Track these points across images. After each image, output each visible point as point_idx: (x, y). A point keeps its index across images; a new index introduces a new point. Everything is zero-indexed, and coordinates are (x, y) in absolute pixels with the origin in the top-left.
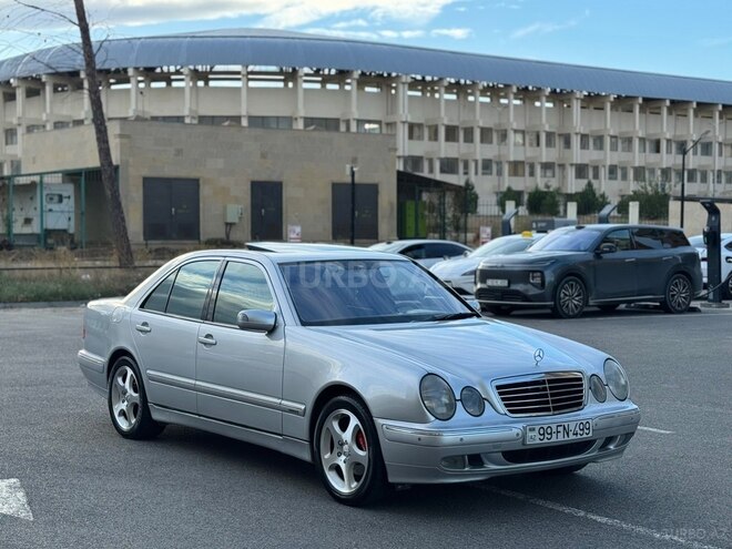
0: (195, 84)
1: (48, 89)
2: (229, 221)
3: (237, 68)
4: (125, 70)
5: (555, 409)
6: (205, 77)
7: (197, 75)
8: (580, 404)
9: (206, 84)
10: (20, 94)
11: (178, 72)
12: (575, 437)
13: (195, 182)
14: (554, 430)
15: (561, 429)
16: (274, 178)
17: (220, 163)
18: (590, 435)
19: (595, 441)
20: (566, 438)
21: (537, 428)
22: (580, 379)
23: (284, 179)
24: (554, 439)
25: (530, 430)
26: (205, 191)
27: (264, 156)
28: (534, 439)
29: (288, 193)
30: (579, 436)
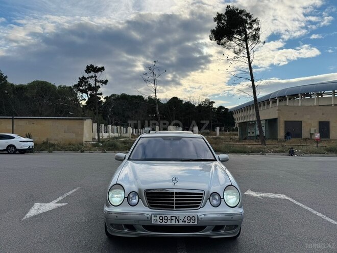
0: (318, 97)
1: (278, 101)
2: (311, 133)
3: (331, 91)
4: (298, 94)
5: (176, 207)
6: (321, 95)
7: (318, 94)
8: (198, 206)
9: (322, 96)
10: (271, 103)
11: (313, 94)
12: (184, 223)
13: (301, 122)
14: (169, 218)
15: (174, 218)
16: (327, 120)
17: (309, 116)
18: (196, 223)
19: (206, 226)
20: (177, 223)
21: (158, 216)
22: (202, 194)
23: (330, 120)
24: (169, 223)
25: (154, 216)
26: (304, 124)
27: (323, 114)
28: (157, 221)
29: (331, 125)
30: (186, 223)
